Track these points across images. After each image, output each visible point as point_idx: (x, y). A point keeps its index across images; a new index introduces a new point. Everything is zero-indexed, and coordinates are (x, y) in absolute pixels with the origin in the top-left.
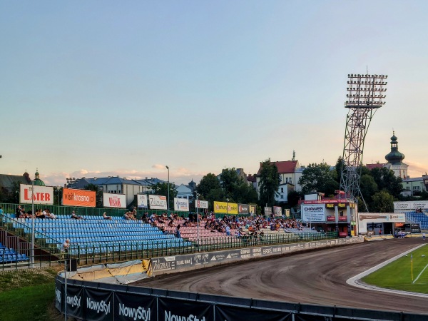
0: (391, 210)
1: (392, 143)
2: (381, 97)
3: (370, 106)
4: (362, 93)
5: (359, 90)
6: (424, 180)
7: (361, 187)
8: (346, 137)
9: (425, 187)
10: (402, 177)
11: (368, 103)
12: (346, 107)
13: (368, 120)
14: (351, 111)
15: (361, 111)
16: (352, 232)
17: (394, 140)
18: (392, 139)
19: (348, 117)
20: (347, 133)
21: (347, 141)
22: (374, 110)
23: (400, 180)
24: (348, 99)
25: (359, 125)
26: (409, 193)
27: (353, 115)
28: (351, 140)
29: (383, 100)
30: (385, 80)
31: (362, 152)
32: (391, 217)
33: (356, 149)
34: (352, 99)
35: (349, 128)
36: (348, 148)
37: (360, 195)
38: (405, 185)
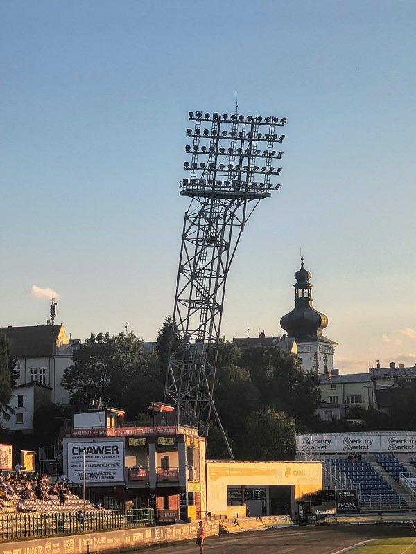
0: (288, 454)
1: (297, 287)
2: (268, 172)
3: (241, 193)
4: (223, 160)
5: (215, 152)
6: (374, 380)
7: (218, 394)
8: (181, 269)
9: (374, 399)
10: (321, 371)
11: (236, 185)
12: (182, 194)
13: (236, 230)
14: (195, 205)
15: (220, 206)
16: (191, 510)
17: (302, 279)
18: (297, 276)
19: (187, 218)
20: (184, 260)
21: (184, 280)
22: (251, 204)
23: (314, 379)
24: (188, 175)
25: (213, 240)
26: (336, 413)
27: (200, 214)
28: (194, 277)
29: (274, 180)
30: (278, 131)
31: (220, 309)
32: (288, 473)
33: (207, 300)
34: (198, 175)
35: (191, 247)
36: (185, 296)
37: (213, 417)
38: (326, 393)
